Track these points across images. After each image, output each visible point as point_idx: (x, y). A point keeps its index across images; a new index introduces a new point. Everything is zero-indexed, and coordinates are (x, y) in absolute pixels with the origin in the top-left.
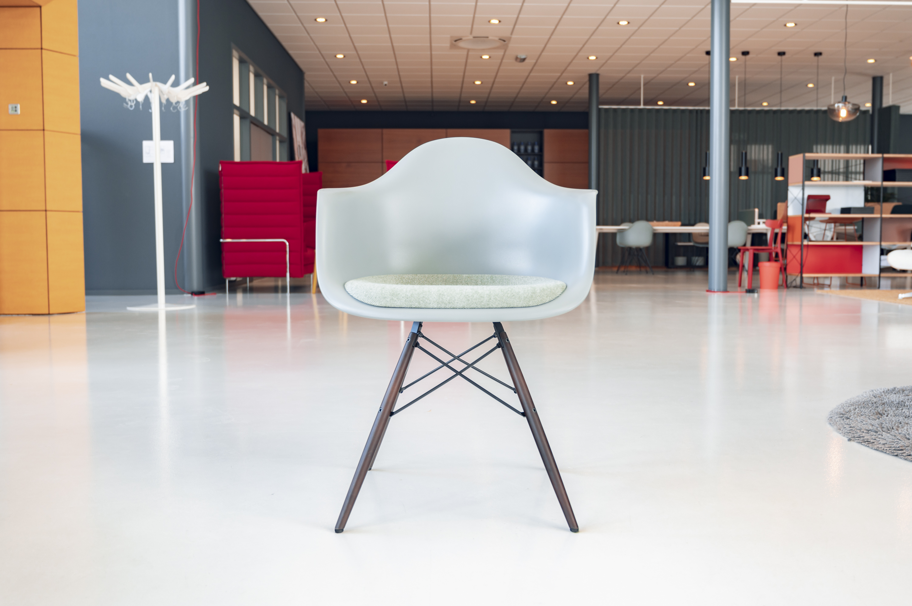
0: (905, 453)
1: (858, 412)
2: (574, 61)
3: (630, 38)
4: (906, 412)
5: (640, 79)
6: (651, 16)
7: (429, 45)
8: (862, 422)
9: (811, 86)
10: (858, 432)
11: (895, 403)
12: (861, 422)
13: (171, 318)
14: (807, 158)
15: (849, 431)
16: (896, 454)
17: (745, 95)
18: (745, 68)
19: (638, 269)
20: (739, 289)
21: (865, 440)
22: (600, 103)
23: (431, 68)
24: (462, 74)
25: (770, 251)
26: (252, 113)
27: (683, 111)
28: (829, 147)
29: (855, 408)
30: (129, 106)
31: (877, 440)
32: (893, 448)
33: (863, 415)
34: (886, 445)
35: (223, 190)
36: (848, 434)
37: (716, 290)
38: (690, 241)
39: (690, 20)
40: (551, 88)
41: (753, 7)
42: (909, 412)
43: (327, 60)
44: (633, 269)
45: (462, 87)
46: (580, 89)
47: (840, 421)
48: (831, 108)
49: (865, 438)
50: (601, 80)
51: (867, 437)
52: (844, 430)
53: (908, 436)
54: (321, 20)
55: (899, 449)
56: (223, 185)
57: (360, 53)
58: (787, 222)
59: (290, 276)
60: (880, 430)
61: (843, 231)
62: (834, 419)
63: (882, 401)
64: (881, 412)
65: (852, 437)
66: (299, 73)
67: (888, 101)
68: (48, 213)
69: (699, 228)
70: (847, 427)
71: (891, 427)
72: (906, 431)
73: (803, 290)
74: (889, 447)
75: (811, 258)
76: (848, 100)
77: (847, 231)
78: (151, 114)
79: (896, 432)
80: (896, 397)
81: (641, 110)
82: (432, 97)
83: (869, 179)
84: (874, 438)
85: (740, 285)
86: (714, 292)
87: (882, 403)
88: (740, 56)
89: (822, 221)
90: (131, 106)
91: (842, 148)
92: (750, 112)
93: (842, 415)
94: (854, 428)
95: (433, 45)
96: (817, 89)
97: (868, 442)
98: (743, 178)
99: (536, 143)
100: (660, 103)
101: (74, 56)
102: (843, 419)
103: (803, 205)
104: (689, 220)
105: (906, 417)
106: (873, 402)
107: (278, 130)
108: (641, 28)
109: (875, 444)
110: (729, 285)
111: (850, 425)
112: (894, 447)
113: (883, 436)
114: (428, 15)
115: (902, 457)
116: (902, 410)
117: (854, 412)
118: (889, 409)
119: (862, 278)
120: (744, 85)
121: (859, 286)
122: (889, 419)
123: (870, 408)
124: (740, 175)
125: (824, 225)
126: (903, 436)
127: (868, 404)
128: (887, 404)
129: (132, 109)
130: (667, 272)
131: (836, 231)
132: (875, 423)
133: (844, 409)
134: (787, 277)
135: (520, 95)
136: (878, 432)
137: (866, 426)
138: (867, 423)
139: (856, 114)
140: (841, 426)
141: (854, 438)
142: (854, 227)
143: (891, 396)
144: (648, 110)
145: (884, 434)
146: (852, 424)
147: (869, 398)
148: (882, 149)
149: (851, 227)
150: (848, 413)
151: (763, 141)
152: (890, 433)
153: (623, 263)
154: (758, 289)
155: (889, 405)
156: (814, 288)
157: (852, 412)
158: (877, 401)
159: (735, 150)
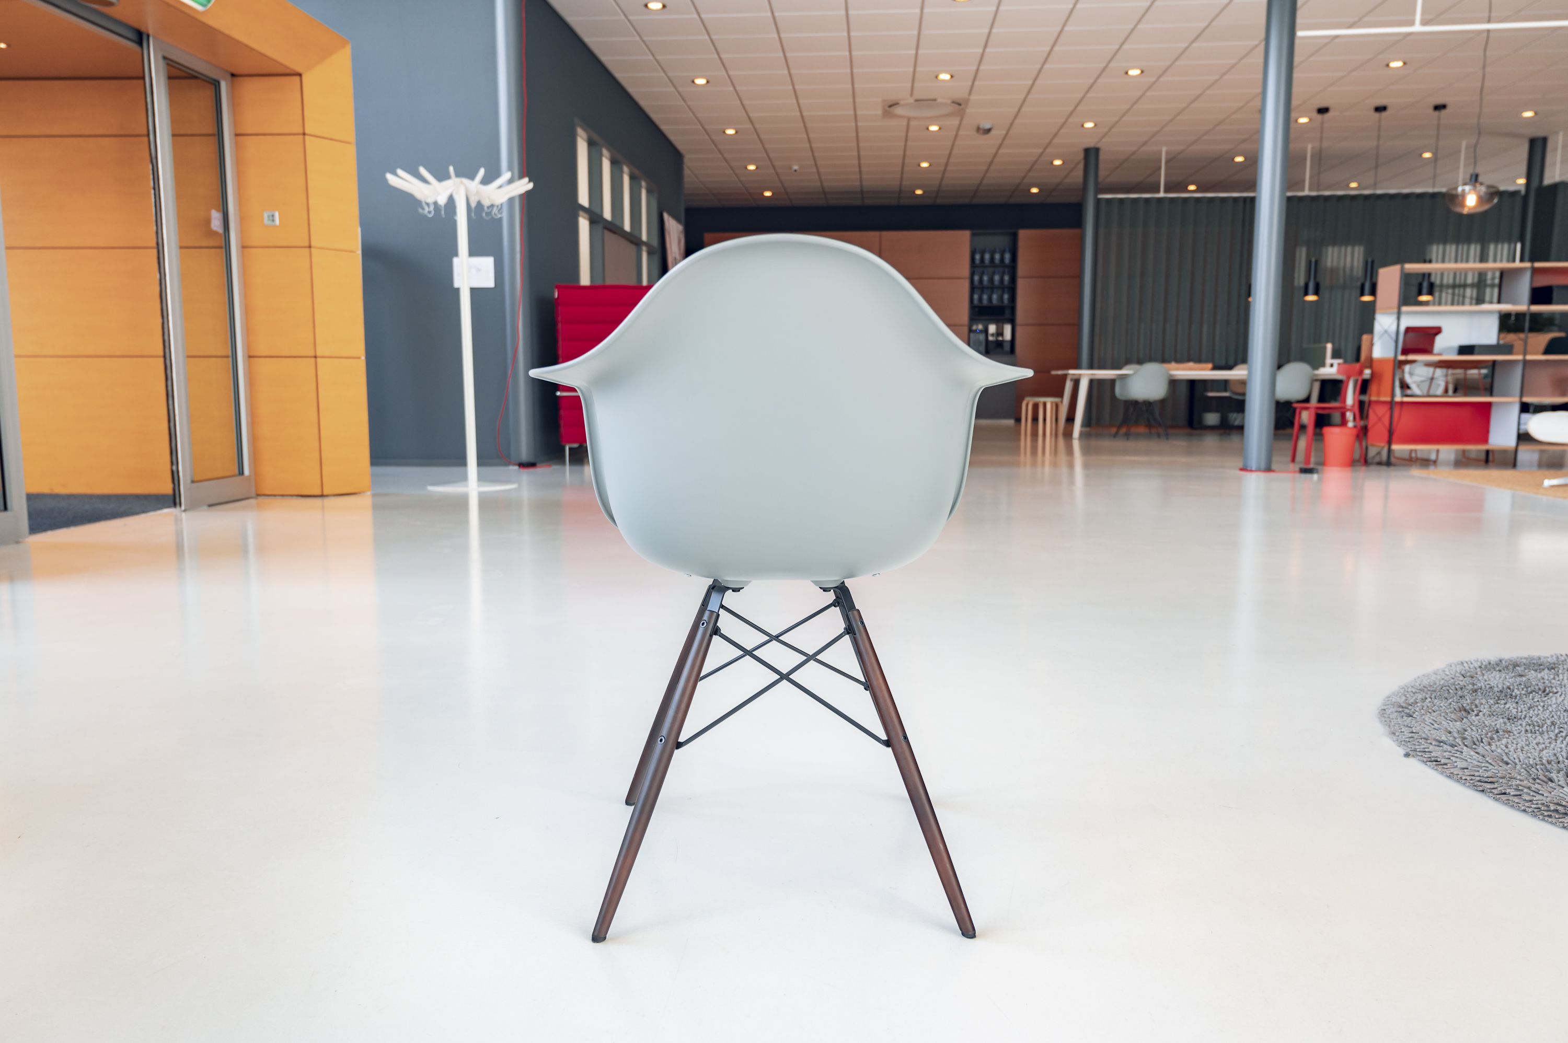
0: (1496, 788)
1: (1429, 705)
2: (1062, 131)
3: (1144, 94)
4: (1511, 708)
5: (1161, 155)
6: (1176, 59)
7: (852, 112)
8: (1433, 725)
9: (1427, 155)
10: (1423, 743)
11: (1496, 689)
12: (1430, 725)
13: (486, 503)
14: (1407, 271)
15: (1407, 740)
16: (1481, 789)
17: (1319, 173)
18: (1322, 132)
19: (1147, 430)
20: (1292, 466)
21: (1433, 759)
22: (1099, 190)
23: (858, 146)
24: (902, 153)
25: (1343, 410)
26: (607, 214)
27: (1224, 200)
28: (1451, 249)
29: (1423, 698)
30: (425, 213)
31: (1452, 760)
32: (1478, 778)
33: (1437, 711)
34: (1465, 770)
35: (561, 325)
36: (1405, 744)
37: (1254, 469)
38: (1225, 390)
39: (1235, 65)
40: (1029, 171)
41: (1336, 40)
42: (1517, 709)
43: (713, 137)
44: (1142, 430)
45: (902, 171)
46: (1072, 170)
47: (1397, 719)
48: (1454, 192)
49: (1432, 754)
50: (1102, 157)
51: (1437, 753)
52: (1400, 736)
53: (1506, 759)
54: (700, 81)
55: (1486, 780)
56: (559, 319)
57: (757, 126)
58: (1371, 367)
60: (1460, 743)
61: (1462, 376)
62: (1388, 713)
63: (1474, 684)
64: (1468, 708)
65: (1411, 751)
66: (677, 157)
67: (1553, 175)
68: (319, 360)
69: (1238, 373)
70: (1406, 730)
71: (1479, 739)
72: (1504, 748)
73: (1392, 468)
74: (1470, 775)
75: (1405, 422)
76: (1480, 179)
77: (1468, 376)
79: (1487, 748)
80: (1500, 677)
81: (1160, 200)
82: (861, 186)
83: (1507, 302)
84: (1447, 757)
85: (1293, 460)
86: (1251, 471)
87: (1472, 689)
88: (1315, 114)
89: (1428, 364)
90: (429, 211)
91: (1475, 249)
92: (1327, 198)
93: (1401, 709)
94: (1417, 734)
95: (859, 113)
96: (1436, 160)
97: (1437, 763)
98: (1311, 298)
99: (1007, 249)
100: (1192, 187)
101: (349, 143)
102: (1403, 716)
103: (1397, 342)
104: (1227, 360)
105: (1510, 717)
106: (1457, 687)
107: (644, 237)
108: (1162, 79)
109: (1447, 767)
110: (1275, 459)
111: (1412, 728)
112: (1480, 776)
113: (1464, 753)
114: (849, 71)
115: (1491, 795)
116: (1505, 704)
117: (1421, 705)
118: (1484, 701)
119: (1488, 452)
120: (1319, 157)
121: (1483, 463)
122: (1479, 722)
123: (1451, 698)
124: (1306, 294)
125: (1431, 369)
126: (1497, 756)
127: (1448, 690)
128: (1482, 691)
129: (430, 216)
130: (1190, 435)
131: (1450, 379)
132: (1453, 727)
133: (1406, 698)
134: (1367, 448)
135: (985, 182)
136: (1456, 746)
137: (1437, 734)
138: (1441, 727)
139: (1494, 199)
140: (1397, 728)
141: (1415, 752)
142: (1480, 374)
143: (1492, 675)
144: (1172, 200)
145: (1466, 751)
146: (1416, 727)
147: (1453, 679)
148: (1537, 252)
149: (1475, 371)
150: (1411, 705)
151: (1346, 240)
152: (1475, 749)
153: (1125, 422)
154: (1320, 468)
155: (1484, 693)
156: (1410, 466)
157: (1419, 704)
158: (1465, 684)
159: (1302, 254)
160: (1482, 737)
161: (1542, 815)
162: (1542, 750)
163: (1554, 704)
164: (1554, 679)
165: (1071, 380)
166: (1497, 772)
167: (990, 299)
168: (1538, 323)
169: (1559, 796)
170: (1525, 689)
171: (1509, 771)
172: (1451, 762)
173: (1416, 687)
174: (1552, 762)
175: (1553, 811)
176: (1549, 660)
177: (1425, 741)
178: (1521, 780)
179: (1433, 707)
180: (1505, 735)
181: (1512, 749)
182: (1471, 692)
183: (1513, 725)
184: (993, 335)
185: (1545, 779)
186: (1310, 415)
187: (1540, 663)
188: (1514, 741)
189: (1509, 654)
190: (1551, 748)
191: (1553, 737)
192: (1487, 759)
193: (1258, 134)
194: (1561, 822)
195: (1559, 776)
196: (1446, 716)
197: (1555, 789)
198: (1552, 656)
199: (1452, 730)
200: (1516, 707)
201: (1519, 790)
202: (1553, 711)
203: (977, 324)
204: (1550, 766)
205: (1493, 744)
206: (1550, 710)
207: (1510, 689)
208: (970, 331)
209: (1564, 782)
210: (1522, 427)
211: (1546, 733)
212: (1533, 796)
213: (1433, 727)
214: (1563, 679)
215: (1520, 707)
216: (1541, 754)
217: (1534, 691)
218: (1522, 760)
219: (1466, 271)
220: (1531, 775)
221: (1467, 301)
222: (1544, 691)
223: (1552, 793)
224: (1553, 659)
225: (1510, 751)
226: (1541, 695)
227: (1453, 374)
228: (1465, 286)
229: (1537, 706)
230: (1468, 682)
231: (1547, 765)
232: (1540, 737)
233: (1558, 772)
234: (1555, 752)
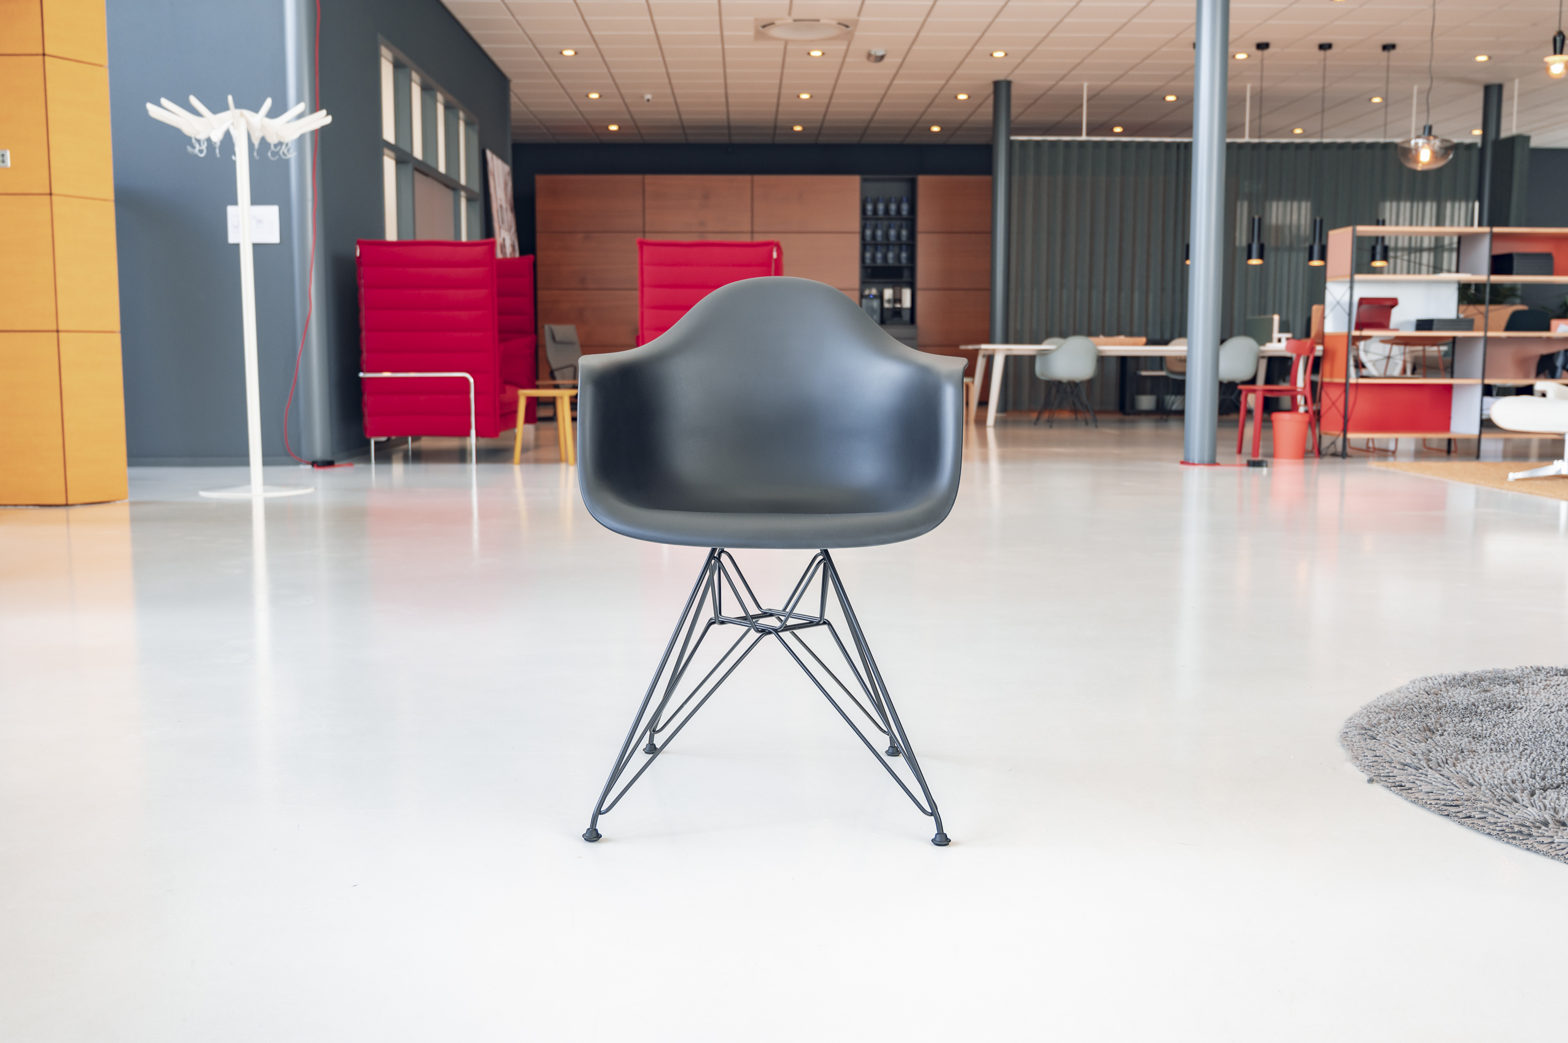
0: (1461, 812)
1: (1392, 725)
2: (967, 60)
3: (1062, 20)
4: (1476, 726)
5: (1082, 91)
7: (718, 33)
8: (1397, 747)
9: (1377, 100)
10: (1387, 767)
11: (1461, 706)
12: (1394, 747)
13: (274, 512)
14: (1359, 234)
15: (1371, 764)
16: (1446, 813)
17: (1260, 117)
18: (1262, 71)
19: (1073, 416)
20: (1238, 459)
21: (1397, 784)
22: (1013, 129)
23: (725, 72)
24: (778, 82)
25: (1293, 393)
26: (418, 153)
27: (1154, 145)
28: (1405, 206)
29: (1387, 719)
30: (196, 151)
31: (1417, 784)
32: (1443, 802)
33: (1401, 732)
34: (1430, 794)
35: (363, 290)
36: (1369, 769)
37: (1196, 462)
38: (1161, 369)
40: (929, 105)
42: (1482, 727)
43: (547, 59)
44: (1066, 415)
45: (778, 105)
46: (979, 106)
47: (1360, 742)
48: (1406, 145)
49: (1397, 778)
50: (1014, 91)
51: (1401, 777)
52: (1363, 761)
53: (1471, 780)
55: (1451, 803)
56: (362, 281)
57: (601, 47)
58: (1322, 343)
59: (477, 435)
60: (1425, 765)
61: (1421, 354)
62: (1350, 737)
63: (1438, 702)
64: (1432, 727)
65: (1374, 776)
66: (501, 81)
67: (1510, 127)
68: (61, 334)
69: (1175, 349)
70: (1369, 754)
71: (1444, 760)
72: (1469, 769)
73: (1348, 460)
74: (1435, 800)
75: (1362, 406)
76: (1434, 132)
77: (1427, 354)
78: (234, 163)
79: (1452, 769)
81: (1082, 144)
82: (728, 120)
83: (1466, 272)
84: (1411, 780)
85: (1240, 451)
86: (1193, 464)
87: (1437, 707)
88: (1254, 50)
89: (1384, 341)
90: (200, 150)
91: (1430, 208)
92: (1270, 146)
93: (1364, 732)
94: (1381, 758)
95: (725, 33)
96: (1386, 106)
97: (1402, 788)
98: (1255, 262)
99: (905, 199)
100: (1118, 130)
101: (101, 66)
102: (1366, 739)
103: (1350, 314)
104: (1162, 332)
105: (1475, 736)
106: (1421, 705)
107: (463, 181)
109: (1412, 792)
110: (1219, 450)
111: (1375, 751)
112: (1445, 800)
113: (1429, 776)
115: (1456, 819)
116: (1470, 721)
117: (1384, 726)
118: (1448, 719)
119: (1449, 441)
120: (1260, 98)
121: (1445, 454)
122: (1444, 742)
123: (1415, 717)
124: (1250, 257)
125: (1388, 346)
126: (1462, 778)
127: (1412, 709)
128: (1446, 709)
129: (202, 155)
130: (1122, 422)
131: (1408, 358)
132: (1418, 749)
133: (1369, 719)
134: (1320, 437)
135: (877, 117)
136: (1421, 769)
137: (1402, 756)
138: (1405, 749)
139: (1449, 155)
140: (1360, 751)
141: (1379, 778)
142: (1439, 351)
143: (1457, 691)
144: (1096, 144)
145: (1431, 774)
146: (1379, 750)
147: (1417, 696)
148: (1496, 216)
149: (1435, 348)
150: (1375, 727)
151: (1293, 195)
152: (1440, 771)
153: (1048, 406)
154: (1269, 460)
155: (1449, 711)
156: (1368, 457)
157: (1382, 725)
158: (1430, 702)
159: (1243, 209)
160: (1447, 757)
161: (1506, 837)
162: (1506, 770)
163: (1519, 720)
164: (1519, 693)
165: (984, 356)
166: (1462, 794)
167: (885, 258)
168: (1499, 295)
169: (1523, 817)
170: (1490, 705)
171: (1474, 793)
172: (1416, 786)
173: (1379, 707)
174: (1517, 782)
175: (1517, 832)
176: (1514, 673)
177: (1389, 764)
178: (1485, 802)
179: (1396, 728)
180: (1470, 754)
181: (1477, 770)
182: (1435, 710)
183: (1478, 744)
184: (889, 301)
185: (1509, 800)
186: (1257, 399)
187: (1504, 677)
188: (1478, 761)
189: (1474, 667)
190: (1516, 767)
191: (1518, 756)
192: (1452, 782)
193: (1192, 70)
194: (1525, 844)
195: (1524, 795)
196: (1410, 737)
197: (1519, 809)
198: (1517, 669)
199: (1416, 752)
200: (1481, 725)
201: (1484, 812)
202: (1518, 728)
203: (870, 288)
204: (1515, 785)
205: (1457, 764)
206: (1515, 727)
207: (1475, 705)
208: (862, 296)
209: (1528, 801)
210: (1485, 412)
211: (1510, 751)
212: (1497, 818)
213: (1397, 749)
214: (1528, 694)
215: (1485, 724)
216: (1506, 774)
217: (1499, 707)
218: (1487, 781)
219: (1421, 236)
220: (1495, 795)
221: (1424, 268)
222: (1509, 707)
223: (1517, 814)
224: (1518, 672)
225: (1475, 772)
226: (1506, 711)
227: (1412, 352)
228: (1421, 250)
229: (1502, 723)
230: (1432, 700)
231: (1511, 785)
232: (1504, 756)
233: (1523, 792)
234: (1520, 770)
